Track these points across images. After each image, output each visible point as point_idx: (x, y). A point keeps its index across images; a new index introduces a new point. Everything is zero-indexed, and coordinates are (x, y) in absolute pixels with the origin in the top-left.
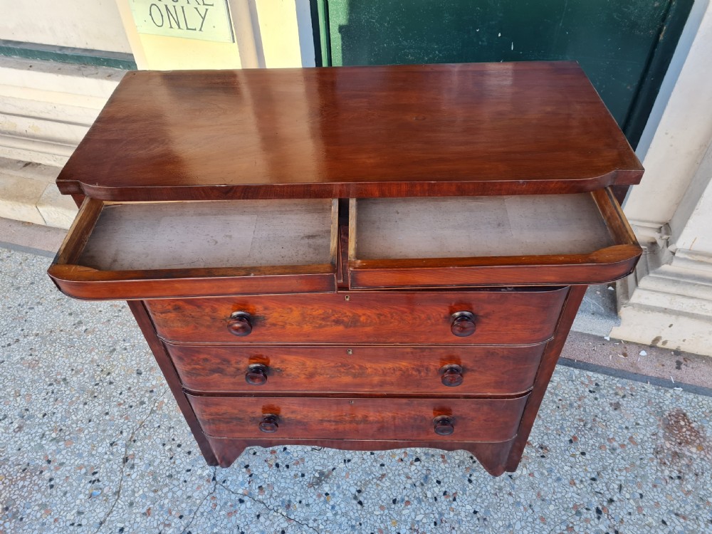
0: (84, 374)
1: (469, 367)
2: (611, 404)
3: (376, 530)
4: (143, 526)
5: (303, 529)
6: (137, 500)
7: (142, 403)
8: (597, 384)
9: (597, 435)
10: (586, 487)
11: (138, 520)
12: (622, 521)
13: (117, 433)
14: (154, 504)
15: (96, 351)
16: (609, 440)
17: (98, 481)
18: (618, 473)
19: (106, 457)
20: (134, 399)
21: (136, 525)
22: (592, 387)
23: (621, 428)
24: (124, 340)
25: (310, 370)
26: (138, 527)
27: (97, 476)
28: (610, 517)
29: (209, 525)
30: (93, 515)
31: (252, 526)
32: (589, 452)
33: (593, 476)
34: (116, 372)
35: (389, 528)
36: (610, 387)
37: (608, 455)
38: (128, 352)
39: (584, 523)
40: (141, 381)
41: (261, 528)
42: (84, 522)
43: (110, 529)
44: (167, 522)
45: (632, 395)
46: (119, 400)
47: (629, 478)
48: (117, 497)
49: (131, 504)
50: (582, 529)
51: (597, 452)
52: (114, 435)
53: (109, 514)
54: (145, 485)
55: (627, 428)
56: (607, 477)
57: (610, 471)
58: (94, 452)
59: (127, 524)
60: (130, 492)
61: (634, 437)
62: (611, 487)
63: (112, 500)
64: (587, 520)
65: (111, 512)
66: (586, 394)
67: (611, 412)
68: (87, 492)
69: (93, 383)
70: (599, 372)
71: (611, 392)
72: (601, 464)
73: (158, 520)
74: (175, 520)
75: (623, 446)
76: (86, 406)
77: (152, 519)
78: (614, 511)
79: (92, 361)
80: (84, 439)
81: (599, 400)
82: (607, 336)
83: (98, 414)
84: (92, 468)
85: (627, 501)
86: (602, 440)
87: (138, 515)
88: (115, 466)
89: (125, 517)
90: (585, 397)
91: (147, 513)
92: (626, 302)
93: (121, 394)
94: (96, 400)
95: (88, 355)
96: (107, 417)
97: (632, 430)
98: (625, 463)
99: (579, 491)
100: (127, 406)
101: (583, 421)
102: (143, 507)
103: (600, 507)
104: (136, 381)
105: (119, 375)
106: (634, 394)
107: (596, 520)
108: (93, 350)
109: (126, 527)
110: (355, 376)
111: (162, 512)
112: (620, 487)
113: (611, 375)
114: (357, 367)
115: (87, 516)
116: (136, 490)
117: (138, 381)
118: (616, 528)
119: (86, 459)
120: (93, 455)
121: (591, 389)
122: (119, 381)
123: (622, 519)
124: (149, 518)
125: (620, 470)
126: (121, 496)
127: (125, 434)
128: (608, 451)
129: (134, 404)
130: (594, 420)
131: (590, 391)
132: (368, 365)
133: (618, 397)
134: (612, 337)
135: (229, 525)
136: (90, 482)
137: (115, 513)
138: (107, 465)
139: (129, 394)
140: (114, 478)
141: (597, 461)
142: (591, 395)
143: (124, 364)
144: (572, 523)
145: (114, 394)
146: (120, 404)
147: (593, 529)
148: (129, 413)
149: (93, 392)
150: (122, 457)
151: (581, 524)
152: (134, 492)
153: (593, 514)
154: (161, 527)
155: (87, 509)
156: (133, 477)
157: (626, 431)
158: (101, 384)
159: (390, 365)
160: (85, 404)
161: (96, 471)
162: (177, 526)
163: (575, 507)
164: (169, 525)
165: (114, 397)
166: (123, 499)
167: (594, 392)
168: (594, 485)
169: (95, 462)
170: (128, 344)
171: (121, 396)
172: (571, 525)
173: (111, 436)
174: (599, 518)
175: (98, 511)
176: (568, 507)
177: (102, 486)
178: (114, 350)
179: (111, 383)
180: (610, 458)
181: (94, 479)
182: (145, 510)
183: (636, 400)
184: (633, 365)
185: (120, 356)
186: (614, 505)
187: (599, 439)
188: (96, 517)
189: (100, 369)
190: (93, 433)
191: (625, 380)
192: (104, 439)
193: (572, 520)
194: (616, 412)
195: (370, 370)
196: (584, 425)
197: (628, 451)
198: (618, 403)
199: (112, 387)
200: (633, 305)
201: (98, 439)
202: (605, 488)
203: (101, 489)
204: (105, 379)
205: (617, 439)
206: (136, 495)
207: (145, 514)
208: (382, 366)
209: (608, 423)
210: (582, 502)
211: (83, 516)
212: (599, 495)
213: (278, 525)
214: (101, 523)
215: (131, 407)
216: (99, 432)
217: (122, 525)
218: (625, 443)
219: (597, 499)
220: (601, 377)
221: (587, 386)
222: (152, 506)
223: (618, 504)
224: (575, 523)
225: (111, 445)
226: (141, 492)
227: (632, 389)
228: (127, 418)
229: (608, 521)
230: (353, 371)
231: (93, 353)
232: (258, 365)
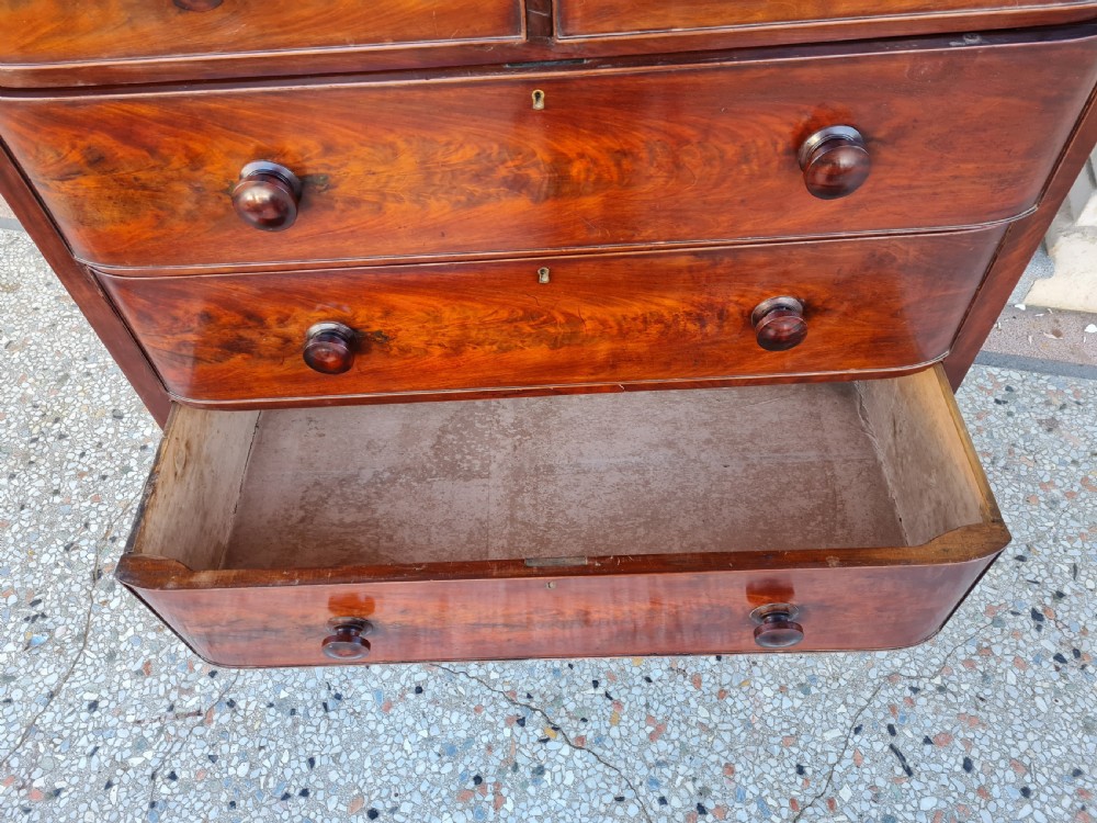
0: (9, 423)
1: (819, 303)
2: (1040, 422)
3: (602, 676)
4: (136, 695)
5: (458, 682)
6: (122, 648)
7: (126, 470)
8: (1009, 389)
9: (1018, 478)
10: (1007, 573)
11: (127, 684)
12: (1084, 631)
13: (78, 526)
14: (158, 653)
15: (31, 380)
16: (1042, 485)
17: (44, 616)
18: (1065, 543)
19: (57, 571)
20: (109, 464)
21: (122, 696)
22: (1001, 394)
23: (1064, 463)
24: (85, 359)
25: (454, 332)
26: (126, 699)
27: (40, 607)
28: (1060, 626)
29: (270, 684)
30: (35, 681)
31: (356, 682)
32: (1007, 510)
33: (1019, 552)
34: (72, 416)
35: (628, 670)
36: (1034, 392)
37: (1043, 513)
38: (93, 379)
39: (1011, 639)
40: (122, 429)
41: (375, 685)
42: (17, 695)
43: (70, 705)
44: (184, 685)
45: (1078, 403)
46: (80, 467)
47: (1089, 553)
48: (81, 645)
49: (111, 656)
50: (1007, 651)
51: (1021, 509)
52: (72, 530)
53: (67, 677)
54: (137, 620)
55: (1074, 462)
56: (1047, 552)
57: (1051, 542)
58: (32, 565)
59: (104, 693)
60: (108, 634)
61: (1090, 476)
62: (1057, 570)
63: (72, 651)
64: (1015, 634)
65: (72, 672)
66: (990, 406)
67: (1043, 436)
68: (21, 639)
69: (27, 439)
70: (1010, 367)
71: (1038, 400)
72: (1032, 529)
73: (168, 681)
74: (201, 681)
75: (1070, 495)
76: (15, 482)
77: (155, 682)
78: (1066, 615)
79: (23, 399)
80: (11, 541)
81: (1016, 415)
82: (1020, 302)
83: (38, 493)
84: (30, 593)
85: (1090, 594)
86: (1030, 487)
87: (126, 676)
88: (76, 588)
89: (100, 680)
90: (988, 413)
91: (146, 671)
92: (1068, 225)
93: (83, 455)
94: (34, 469)
95: (16, 389)
96: (57, 499)
97: (1085, 466)
98: (1078, 525)
99: (995, 582)
100: (96, 477)
101: (989, 455)
102: (136, 659)
103: (1039, 608)
104: (111, 430)
105: (77, 421)
106: (1082, 401)
107: (1034, 633)
108: (24, 378)
109: (103, 699)
110: (555, 343)
111: (173, 668)
112: (1075, 569)
113: (1035, 370)
114: (560, 318)
115: (22, 683)
116: (120, 628)
117: (117, 431)
118: (1074, 644)
119: (18, 576)
120: (31, 570)
121: (999, 398)
122: (79, 432)
123: (1084, 627)
124: (149, 679)
125: (1070, 539)
126: (91, 643)
127: (94, 528)
128: (1043, 506)
129: (110, 473)
130: (1011, 452)
131: (997, 401)
132: (586, 311)
133: (1052, 408)
134: (1030, 303)
135: (311, 684)
136: (27, 619)
137: (78, 674)
138: (60, 586)
139: (98, 455)
140: (74, 609)
141: (1024, 525)
142: (1000, 407)
143: (86, 401)
144: (987, 640)
145: (70, 456)
146: (81, 475)
147: (1030, 649)
148: (101, 488)
149: (27, 455)
150: (89, 570)
151: (1006, 642)
152: (115, 633)
153: (1026, 621)
154: (174, 696)
155: (22, 671)
156: (114, 605)
157: (1073, 469)
158: (41, 439)
159: (636, 308)
160: (12, 476)
161: (38, 597)
162: (206, 691)
163: (990, 609)
164: (190, 691)
165: (69, 461)
166: (95, 648)
167: (1005, 402)
168: (1024, 569)
169: (36, 582)
170: (95, 365)
171: (82, 460)
172: (985, 644)
173: (67, 532)
174: (1039, 628)
175: (44, 672)
176: (977, 612)
177: (51, 626)
178: (67, 376)
179: (62, 437)
180: (1049, 519)
181: (35, 613)
182: (139, 666)
183: (1086, 412)
184: (1074, 350)
185: (79, 388)
186: (1066, 601)
187: (1023, 485)
188: (41, 685)
189: (40, 413)
190: (30, 530)
191: (1062, 378)
192: (52, 540)
193: (988, 635)
194: (1052, 435)
195: (589, 325)
196: (993, 463)
197: (1082, 504)
198: (1053, 418)
199: (66, 443)
200: (1082, 230)
201: (41, 539)
202: (1044, 573)
203: (49, 631)
204: (49, 429)
205: (1058, 483)
206: (121, 638)
207: (139, 673)
208: (618, 311)
209: (1039, 456)
210: (1002, 601)
211: (13, 684)
212: (1036, 586)
213: (409, 678)
214: (52, 695)
215: (104, 477)
216: (42, 527)
217: (94, 697)
218: (1075, 489)
219: (1031, 593)
220: (1016, 375)
221: (990, 392)
222: (153, 657)
223: (1074, 600)
224: (993, 640)
225: (67, 549)
226: (130, 632)
227: (1076, 393)
228: (96, 499)
229: (1057, 633)
230: (552, 330)
231: (24, 385)
232: (331, 326)
